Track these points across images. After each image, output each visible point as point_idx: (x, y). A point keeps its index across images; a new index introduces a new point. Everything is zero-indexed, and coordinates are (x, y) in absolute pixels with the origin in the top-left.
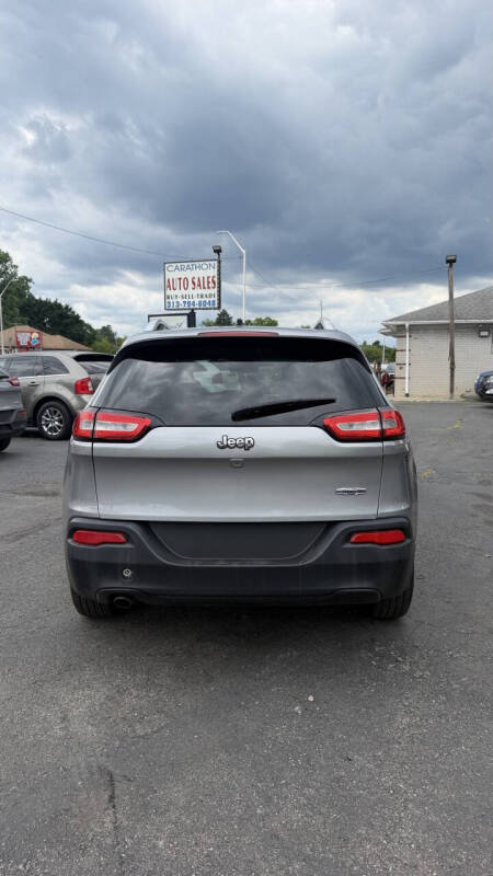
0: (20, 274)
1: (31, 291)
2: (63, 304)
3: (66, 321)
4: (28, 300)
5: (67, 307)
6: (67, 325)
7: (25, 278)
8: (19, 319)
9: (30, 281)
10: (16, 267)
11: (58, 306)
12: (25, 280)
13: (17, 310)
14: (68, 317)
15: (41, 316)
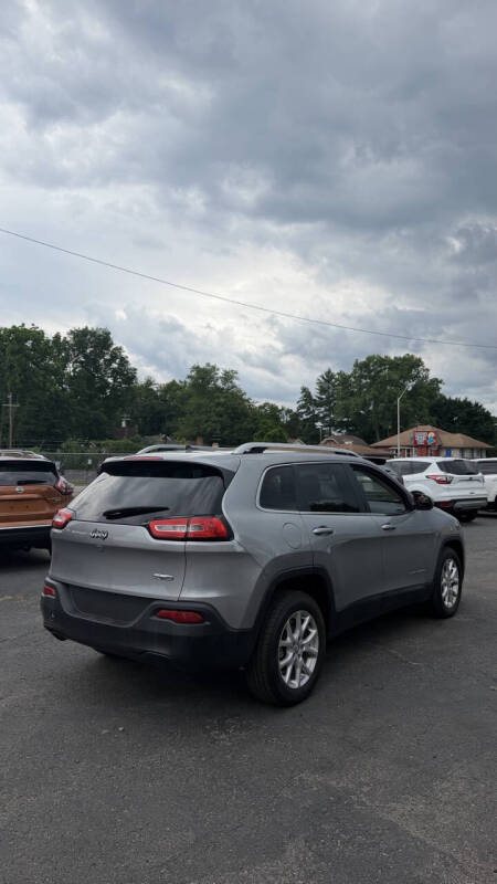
0: (432, 376)
1: (441, 392)
2: (473, 402)
3: (476, 418)
4: (439, 401)
5: (477, 405)
6: (476, 422)
7: (437, 379)
8: (427, 419)
9: (441, 382)
10: (428, 370)
11: (467, 404)
12: (436, 381)
13: (426, 411)
14: (476, 415)
15: (450, 415)
